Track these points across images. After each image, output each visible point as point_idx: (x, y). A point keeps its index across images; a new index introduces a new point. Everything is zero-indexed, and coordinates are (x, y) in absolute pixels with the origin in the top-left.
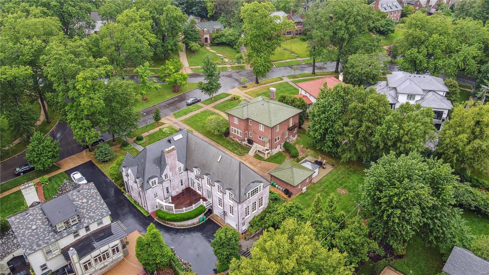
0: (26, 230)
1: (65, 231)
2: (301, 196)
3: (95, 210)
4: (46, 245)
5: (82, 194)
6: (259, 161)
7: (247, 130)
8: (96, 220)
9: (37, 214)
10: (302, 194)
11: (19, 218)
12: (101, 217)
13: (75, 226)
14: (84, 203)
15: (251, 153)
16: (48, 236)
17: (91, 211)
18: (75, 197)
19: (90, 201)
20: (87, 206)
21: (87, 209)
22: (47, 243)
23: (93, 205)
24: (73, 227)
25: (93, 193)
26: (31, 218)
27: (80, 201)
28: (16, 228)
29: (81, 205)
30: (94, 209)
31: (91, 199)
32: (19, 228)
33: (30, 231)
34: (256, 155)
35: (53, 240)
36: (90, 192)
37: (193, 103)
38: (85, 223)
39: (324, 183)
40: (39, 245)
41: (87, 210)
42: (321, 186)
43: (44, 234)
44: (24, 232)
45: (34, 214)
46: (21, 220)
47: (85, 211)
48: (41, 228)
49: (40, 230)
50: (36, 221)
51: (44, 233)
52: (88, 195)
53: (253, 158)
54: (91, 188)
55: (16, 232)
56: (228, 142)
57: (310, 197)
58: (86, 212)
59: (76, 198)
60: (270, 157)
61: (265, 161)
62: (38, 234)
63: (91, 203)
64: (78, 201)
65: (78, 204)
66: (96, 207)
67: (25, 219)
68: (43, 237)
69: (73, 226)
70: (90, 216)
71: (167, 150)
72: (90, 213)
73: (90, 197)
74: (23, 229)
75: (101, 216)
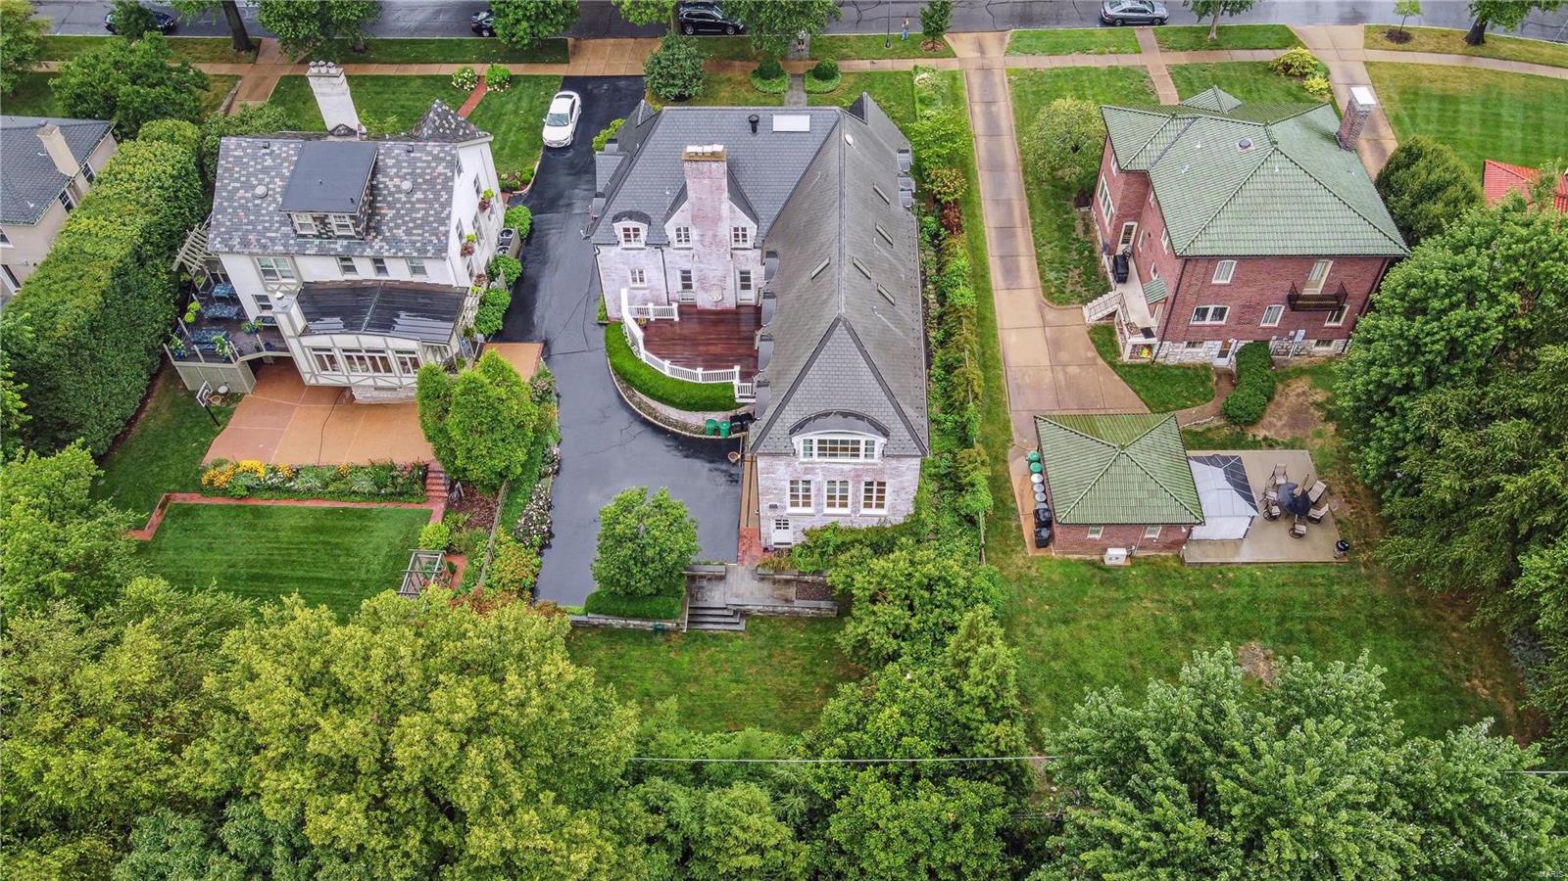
0: (241, 188)
1: (317, 242)
2: (1083, 569)
3: (416, 227)
4: (260, 251)
5: (412, 163)
6: (1092, 353)
7: (1137, 217)
8: (400, 254)
9: (285, 160)
10: (1098, 566)
11: (244, 149)
12: (415, 254)
13: (345, 242)
14: (400, 192)
15: (1094, 312)
16: (277, 231)
17: (405, 223)
18: (390, 162)
19: (419, 195)
20: (405, 203)
21: (398, 210)
22: (264, 247)
23: (419, 210)
24: (340, 242)
25: (440, 174)
26: (269, 162)
27: (397, 181)
28: (227, 170)
29: (391, 194)
30: (414, 220)
31: (424, 192)
32: (231, 175)
33: (249, 195)
34: (1104, 327)
35: (279, 248)
36: (434, 169)
37: (1124, 22)
38: (372, 247)
39: (1230, 583)
40: (245, 243)
41: (398, 215)
42: (1199, 587)
43: (271, 222)
44: (236, 190)
45: (279, 155)
46: (246, 155)
47: (391, 213)
48: (275, 200)
49: (269, 205)
50: (272, 178)
51: (272, 218)
52: (422, 175)
53: (1083, 331)
54: (443, 159)
55: (222, 180)
56: (1065, 228)
57: (1113, 594)
58: (393, 219)
59: (394, 166)
60: (1144, 366)
61: (1113, 366)
62: (258, 213)
63: (419, 201)
64: (391, 180)
65: (386, 187)
66: (422, 219)
67: (254, 157)
68: (265, 228)
69: (339, 237)
70: (393, 235)
71: (691, 149)
72: (398, 227)
73: (426, 182)
74: (237, 180)
75: (418, 250)
